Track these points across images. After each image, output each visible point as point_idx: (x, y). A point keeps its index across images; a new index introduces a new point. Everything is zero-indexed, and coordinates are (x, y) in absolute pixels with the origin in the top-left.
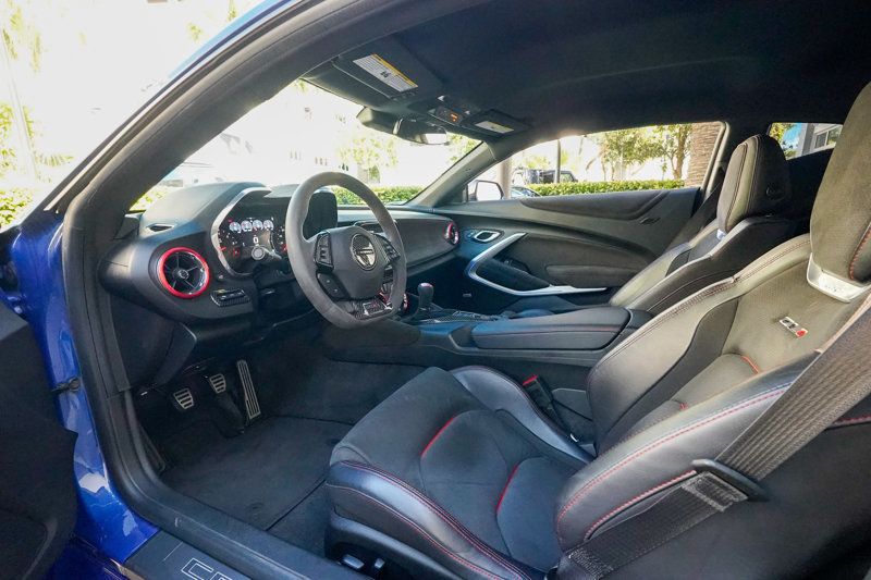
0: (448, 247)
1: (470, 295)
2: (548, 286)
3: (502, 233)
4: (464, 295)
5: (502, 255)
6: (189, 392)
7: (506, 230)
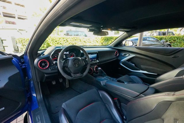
0: (115, 57)
1: (120, 68)
2: (140, 70)
3: (129, 55)
4: (119, 68)
5: (129, 60)
7: (130, 54)
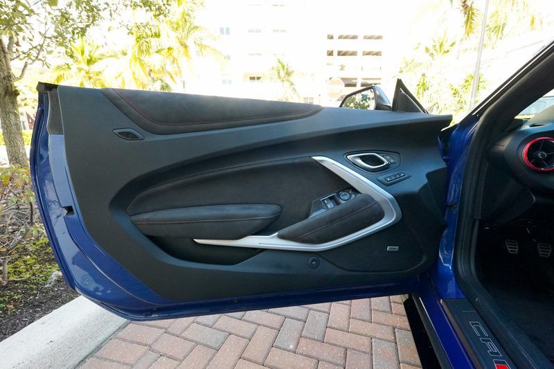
6: (517, 244)
